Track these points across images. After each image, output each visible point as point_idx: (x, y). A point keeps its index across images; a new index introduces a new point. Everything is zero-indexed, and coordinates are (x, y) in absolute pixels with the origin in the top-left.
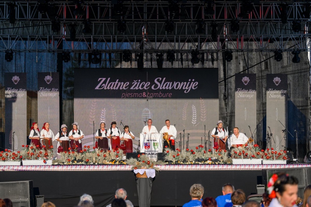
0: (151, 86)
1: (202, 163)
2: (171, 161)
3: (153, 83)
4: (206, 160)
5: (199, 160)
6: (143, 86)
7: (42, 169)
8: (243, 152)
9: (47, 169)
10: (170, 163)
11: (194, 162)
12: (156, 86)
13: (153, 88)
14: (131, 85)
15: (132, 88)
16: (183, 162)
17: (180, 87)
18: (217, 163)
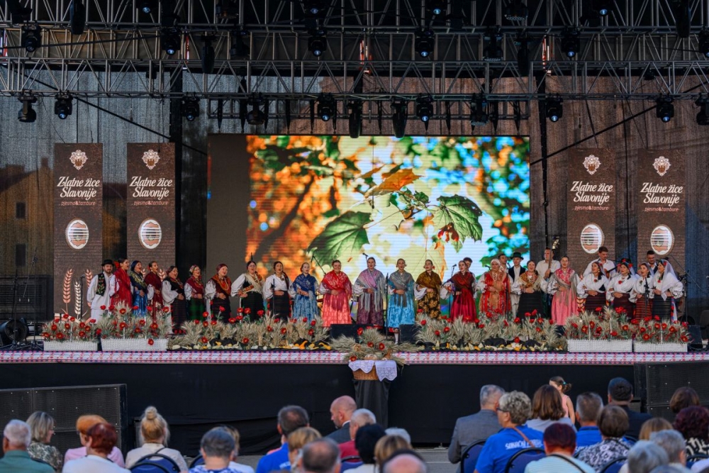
1: (500, 349)
2: (431, 344)
4: (509, 343)
5: (495, 341)
8: (592, 325)
10: (428, 348)
11: (481, 346)
16: (458, 346)
18: (533, 349)
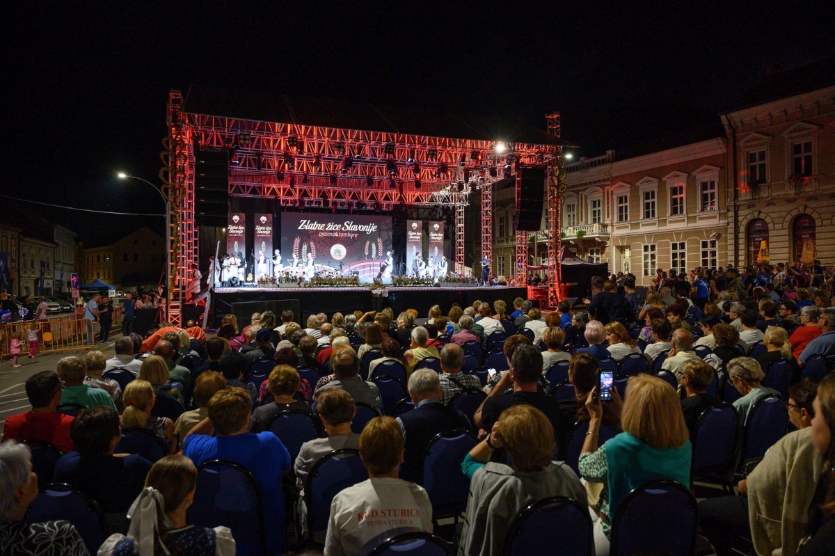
0: (342, 227)
3: (343, 225)
6: (335, 228)
7: (297, 289)
9: (301, 289)
12: (346, 228)
13: (343, 229)
14: (326, 227)
15: (327, 229)
17: (363, 229)
